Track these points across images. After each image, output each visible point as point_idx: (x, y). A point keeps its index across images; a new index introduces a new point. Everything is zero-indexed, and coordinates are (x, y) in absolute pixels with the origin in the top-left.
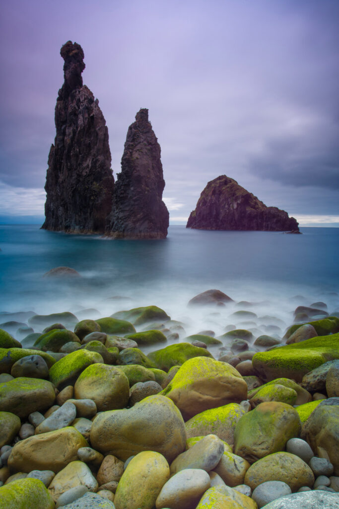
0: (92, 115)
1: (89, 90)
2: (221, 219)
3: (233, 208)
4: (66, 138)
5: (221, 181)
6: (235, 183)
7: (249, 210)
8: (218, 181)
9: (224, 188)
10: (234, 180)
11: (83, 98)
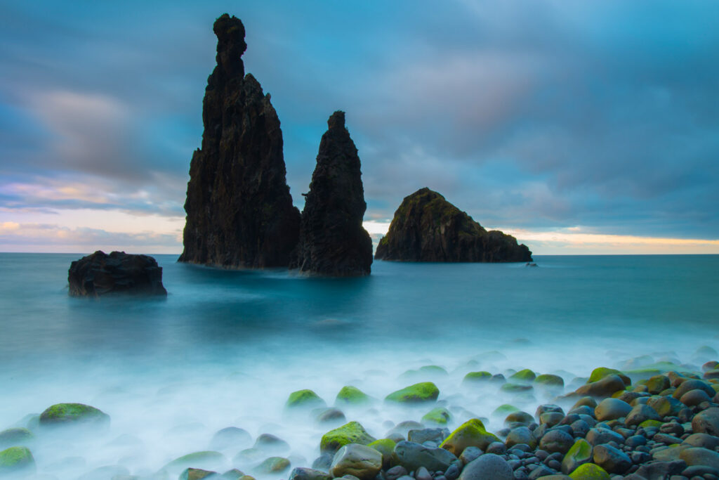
0: (262, 114)
1: (255, 80)
2: (423, 248)
3: (440, 233)
4: (221, 142)
5: (422, 196)
6: (442, 199)
7: (462, 235)
8: (418, 197)
9: (427, 206)
10: (439, 195)
11: (250, 91)
